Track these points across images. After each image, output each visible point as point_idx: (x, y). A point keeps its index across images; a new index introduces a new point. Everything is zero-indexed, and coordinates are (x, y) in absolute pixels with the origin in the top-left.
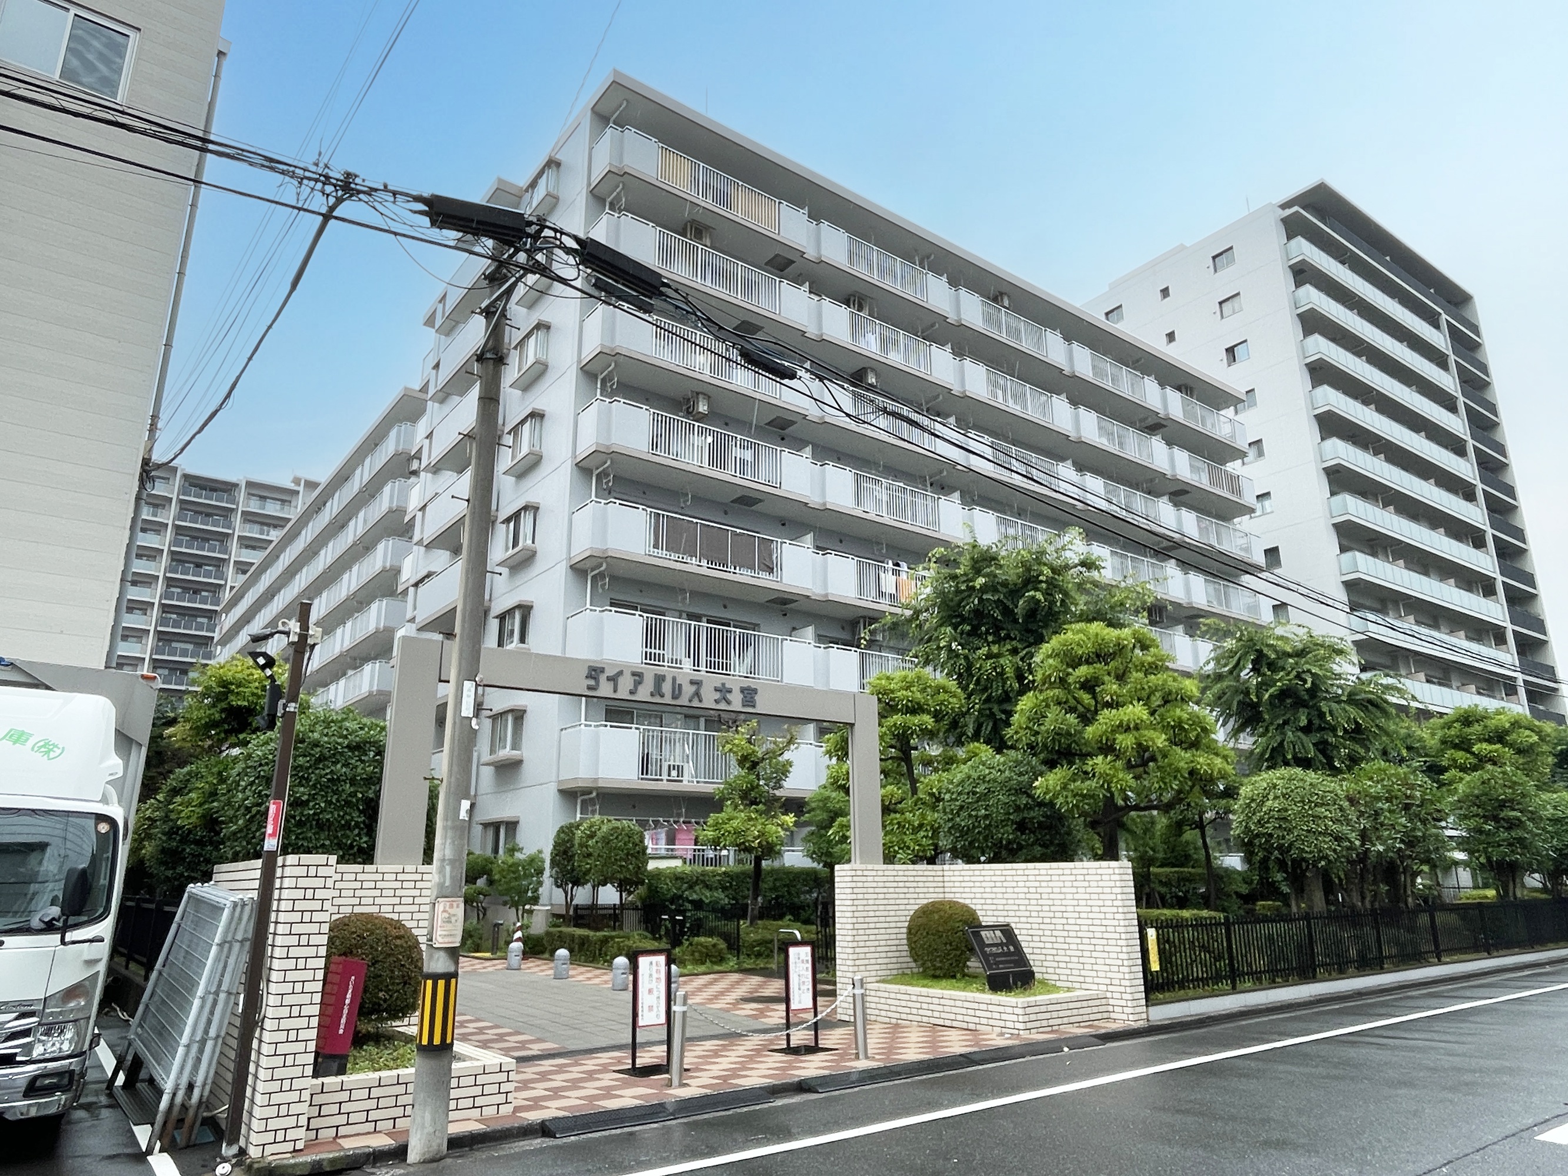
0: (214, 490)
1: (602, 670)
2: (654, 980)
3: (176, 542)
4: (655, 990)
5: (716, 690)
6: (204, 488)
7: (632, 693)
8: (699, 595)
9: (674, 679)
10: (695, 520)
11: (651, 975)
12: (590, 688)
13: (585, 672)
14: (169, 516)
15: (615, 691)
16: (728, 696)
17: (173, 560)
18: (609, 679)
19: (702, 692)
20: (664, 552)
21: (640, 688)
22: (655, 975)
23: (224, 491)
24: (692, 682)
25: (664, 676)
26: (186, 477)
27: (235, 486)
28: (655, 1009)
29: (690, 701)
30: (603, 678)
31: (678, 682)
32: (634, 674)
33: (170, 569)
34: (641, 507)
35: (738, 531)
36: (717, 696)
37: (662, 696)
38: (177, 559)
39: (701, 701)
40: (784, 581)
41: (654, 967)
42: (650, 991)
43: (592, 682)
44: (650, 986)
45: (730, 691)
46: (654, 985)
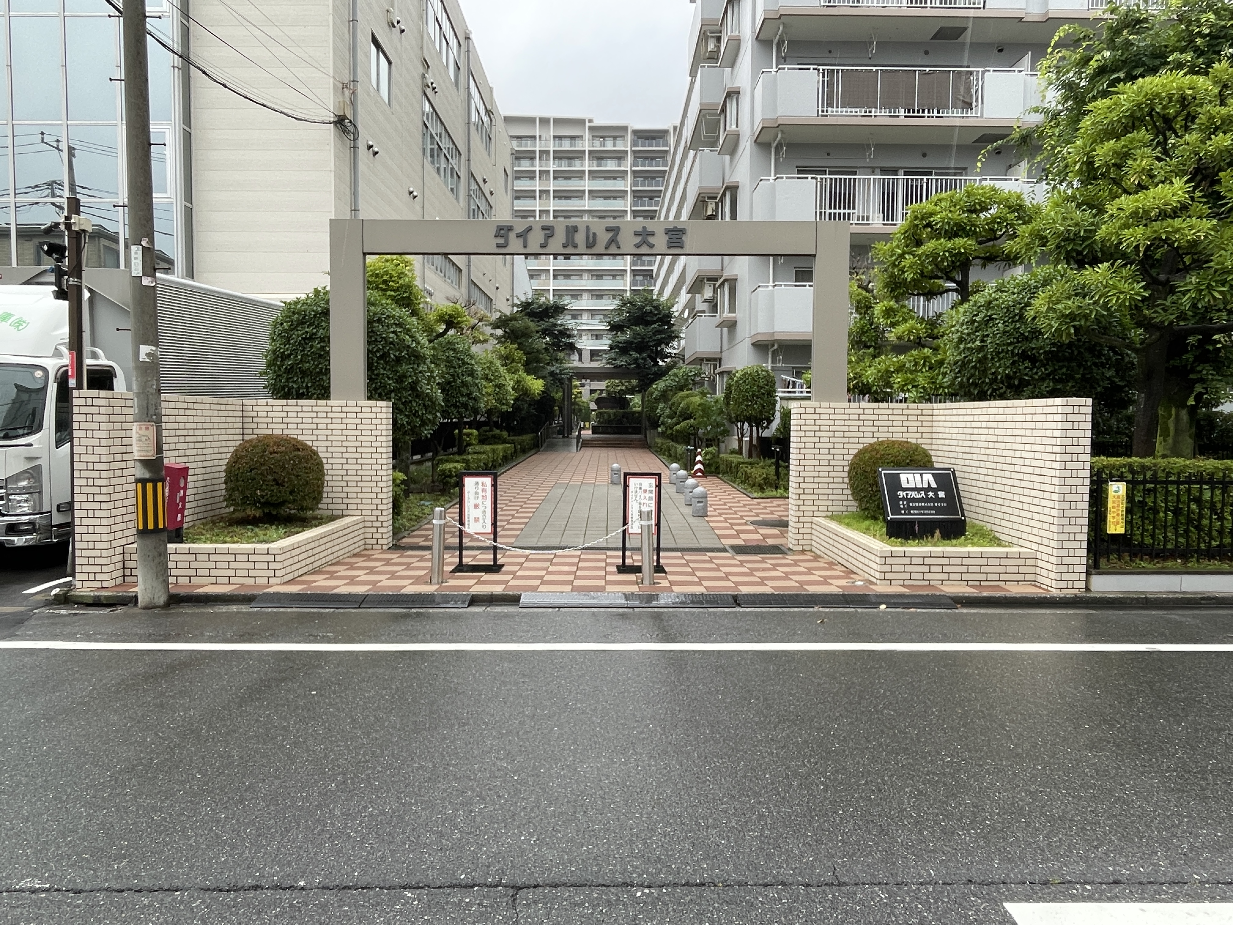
0: (653, 138)
1: (510, 229)
2: (480, 497)
3: (634, 184)
4: (481, 504)
5: (637, 234)
6: (647, 138)
7: (543, 246)
8: (883, 148)
9: (588, 228)
10: (874, 69)
11: (477, 493)
12: (498, 246)
13: (494, 232)
14: (627, 165)
15: (525, 247)
16: (651, 240)
17: (634, 197)
18: (518, 236)
19: (620, 238)
20: (839, 109)
21: (551, 241)
22: (481, 493)
23: (661, 138)
24: (608, 230)
25: (576, 227)
26: (635, 132)
27: (666, 132)
28: (481, 521)
29: (606, 248)
30: (512, 235)
31: (592, 231)
32: (544, 228)
33: (634, 204)
34: (812, 67)
35: (928, 69)
36: (638, 240)
37: (576, 247)
38: (638, 196)
39: (619, 248)
40: (985, 116)
41: (480, 486)
42: (476, 506)
43: (501, 241)
44: (477, 502)
45: (652, 234)
46: (480, 501)
